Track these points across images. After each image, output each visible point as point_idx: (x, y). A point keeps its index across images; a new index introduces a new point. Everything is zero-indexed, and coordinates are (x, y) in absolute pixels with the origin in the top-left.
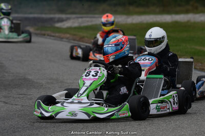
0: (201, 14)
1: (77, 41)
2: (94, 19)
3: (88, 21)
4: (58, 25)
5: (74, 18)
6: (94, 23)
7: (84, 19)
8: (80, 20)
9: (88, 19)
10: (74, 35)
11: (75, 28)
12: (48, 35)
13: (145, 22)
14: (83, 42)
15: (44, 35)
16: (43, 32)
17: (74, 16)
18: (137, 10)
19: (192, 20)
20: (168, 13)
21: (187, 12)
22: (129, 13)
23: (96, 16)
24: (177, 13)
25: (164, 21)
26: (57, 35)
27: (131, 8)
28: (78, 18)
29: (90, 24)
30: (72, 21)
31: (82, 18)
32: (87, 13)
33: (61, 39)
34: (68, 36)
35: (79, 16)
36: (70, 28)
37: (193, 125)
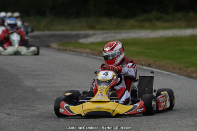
1: (96, 55)
4: (82, 41)
12: (70, 51)
15: (66, 50)
16: (65, 48)
26: (78, 50)
33: (81, 53)
34: (88, 50)
36: (92, 43)
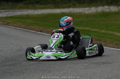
0: (77, 8)
1: (6, 25)
2: (15, 12)
3: (12, 14)
5: (3, 12)
6: (15, 14)
7: (9, 12)
8: (7, 13)
9: (11, 12)
10: (4, 22)
11: (4, 18)
13: (45, 13)
14: (9, 26)
17: (3, 11)
18: (40, 6)
19: (72, 12)
20: (58, 8)
21: (69, 7)
22: (35, 8)
23: (16, 10)
24: (64, 8)
25: (56, 13)
27: (37, 5)
28: (6, 12)
29: (13, 15)
30: (2, 13)
31: (8, 11)
32: (11, 9)
35: (6, 10)
37: (74, 72)
